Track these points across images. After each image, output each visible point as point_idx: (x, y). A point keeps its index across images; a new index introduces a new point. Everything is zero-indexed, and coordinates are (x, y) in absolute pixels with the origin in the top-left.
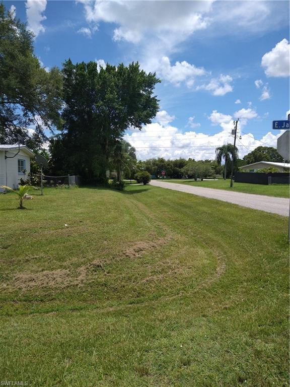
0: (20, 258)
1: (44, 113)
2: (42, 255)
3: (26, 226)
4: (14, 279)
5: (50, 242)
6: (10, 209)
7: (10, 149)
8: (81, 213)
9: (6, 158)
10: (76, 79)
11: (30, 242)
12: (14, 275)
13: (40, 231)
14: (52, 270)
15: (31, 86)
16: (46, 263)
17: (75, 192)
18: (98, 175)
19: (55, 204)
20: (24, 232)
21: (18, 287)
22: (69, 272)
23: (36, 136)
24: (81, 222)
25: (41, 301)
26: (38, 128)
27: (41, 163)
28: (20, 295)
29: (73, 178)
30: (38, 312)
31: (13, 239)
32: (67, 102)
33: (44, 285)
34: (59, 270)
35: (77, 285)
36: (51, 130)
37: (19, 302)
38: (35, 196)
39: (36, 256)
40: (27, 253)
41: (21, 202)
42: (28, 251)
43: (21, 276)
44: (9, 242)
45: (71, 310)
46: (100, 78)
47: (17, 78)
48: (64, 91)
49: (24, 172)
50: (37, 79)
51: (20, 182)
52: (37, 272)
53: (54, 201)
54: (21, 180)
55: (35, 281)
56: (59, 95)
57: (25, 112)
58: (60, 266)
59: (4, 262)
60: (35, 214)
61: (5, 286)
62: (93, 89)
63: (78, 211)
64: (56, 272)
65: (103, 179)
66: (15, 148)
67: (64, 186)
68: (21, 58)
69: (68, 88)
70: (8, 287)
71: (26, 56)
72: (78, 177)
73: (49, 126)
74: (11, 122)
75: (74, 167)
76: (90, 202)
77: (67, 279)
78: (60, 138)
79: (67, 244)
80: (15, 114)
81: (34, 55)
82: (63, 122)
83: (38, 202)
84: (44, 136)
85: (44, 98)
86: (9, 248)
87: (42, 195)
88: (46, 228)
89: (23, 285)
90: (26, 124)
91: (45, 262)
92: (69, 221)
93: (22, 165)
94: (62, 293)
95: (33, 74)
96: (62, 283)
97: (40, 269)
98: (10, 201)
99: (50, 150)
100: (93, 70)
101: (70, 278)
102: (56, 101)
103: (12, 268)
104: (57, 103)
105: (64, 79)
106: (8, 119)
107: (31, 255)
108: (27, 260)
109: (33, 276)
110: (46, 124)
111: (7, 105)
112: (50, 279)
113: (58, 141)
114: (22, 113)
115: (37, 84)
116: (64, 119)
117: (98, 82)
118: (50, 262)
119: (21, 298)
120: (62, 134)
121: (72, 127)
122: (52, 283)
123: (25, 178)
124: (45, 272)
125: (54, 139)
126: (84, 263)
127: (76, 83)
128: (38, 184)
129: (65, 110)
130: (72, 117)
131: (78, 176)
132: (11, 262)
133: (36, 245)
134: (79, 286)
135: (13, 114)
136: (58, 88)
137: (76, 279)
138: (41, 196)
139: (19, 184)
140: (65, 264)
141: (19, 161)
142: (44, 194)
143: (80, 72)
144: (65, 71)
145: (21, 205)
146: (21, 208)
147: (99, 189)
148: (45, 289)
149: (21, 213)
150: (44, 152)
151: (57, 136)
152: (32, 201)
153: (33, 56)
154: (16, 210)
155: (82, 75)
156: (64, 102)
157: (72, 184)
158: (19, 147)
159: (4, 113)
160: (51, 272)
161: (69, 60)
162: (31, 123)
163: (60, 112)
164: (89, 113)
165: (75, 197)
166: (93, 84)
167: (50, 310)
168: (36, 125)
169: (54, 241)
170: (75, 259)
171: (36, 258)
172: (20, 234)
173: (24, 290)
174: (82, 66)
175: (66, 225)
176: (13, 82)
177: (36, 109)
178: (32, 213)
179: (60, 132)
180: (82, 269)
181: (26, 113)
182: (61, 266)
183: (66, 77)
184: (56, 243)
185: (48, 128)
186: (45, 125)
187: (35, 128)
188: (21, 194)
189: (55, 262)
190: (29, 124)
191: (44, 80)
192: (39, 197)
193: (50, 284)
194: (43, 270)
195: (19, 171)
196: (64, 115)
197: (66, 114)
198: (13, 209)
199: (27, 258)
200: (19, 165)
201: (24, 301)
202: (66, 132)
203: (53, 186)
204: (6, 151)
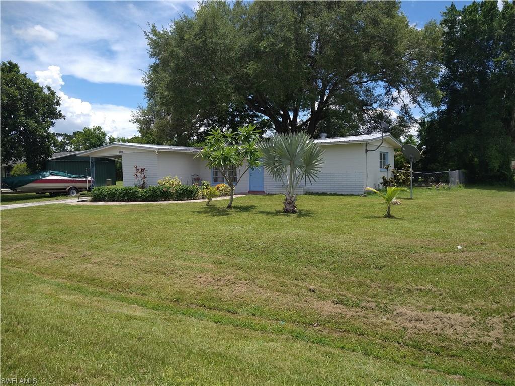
0: (400, 285)
1: (412, 87)
2: (429, 286)
3: (402, 243)
4: (395, 312)
5: (439, 271)
6: (375, 217)
7: (372, 140)
8: (480, 230)
9: (367, 151)
10: (462, 29)
11: (410, 266)
12: (395, 307)
13: (422, 251)
14: (447, 311)
15: (398, 55)
16: (437, 300)
17: (460, 196)
18: (497, 168)
19: (433, 213)
20: (400, 250)
21: (402, 325)
22: (473, 321)
23: (401, 118)
24: (483, 244)
25: (437, 353)
26: (405, 108)
27: (411, 156)
28: (407, 337)
29: (455, 175)
30: (434, 368)
31: (388, 258)
32: (447, 66)
33: (439, 331)
34: (458, 314)
35: (491, 344)
36: (421, 107)
37: (406, 347)
38: (403, 200)
39: (420, 287)
40: (408, 281)
41: (389, 208)
42: (410, 278)
43: (404, 310)
44: (382, 262)
45: (486, 381)
46: (504, 18)
47: (380, 49)
48: (443, 51)
49: (387, 168)
50: (405, 42)
51: (382, 181)
52: (425, 310)
53: (431, 208)
54: (384, 179)
55: (424, 323)
56: (437, 57)
57: (388, 89)
58: (458, 308)
59: (379, 287)
60: (409, 225)
61: (384, 319)
62: (491, 37)
63: (473, 226)
64: (454, 317)
65: (504, 174)
66: (378, 138)
67: (441, 185)
68: (386, 20)
69: (448, 45)
70: (388, 322)
71: (392, 17)
72: (463, 173)
73: (419, 104)
74: (371, 105)
75: (456, 158)
76: (488, 211)
77: (472, 330)
78: (435, 117)
79: (465, 277)
80: (376, 94)
81: (402, 13)
82: (440, 94)
83: (408, 209)
84: (411, 118)
85: (414, 66)
86: (383, 269)
87: (411, 198)
88: (429, 249)
89: (409, 325)
90: (388, 105)
91: (434, 297)
92: (464, 241)
93: (384, 159)
94: (466, 350)
95: (400, 38)
96: (465, 334)
97: (430, 307)
98: (372, 205)
99: (420, 135)
100: (491, 9)
101: (477, 330)
102: (431, 68)
103: (391, 297)
104: (433, 69)
105: (444, 33)
106: (367, 102)
107: (413, 285)
108: (409, 291)
109: (421, 314)
110: (415, 101)
111: (365, 84)
112: (445, 324)
113: (431, 123)
114: (383, 92)
115: (405, 50)
116: (441, 90)
117: (500, 25)
118: (442, 298)
119: (408, 341)
120: (437, 112)
121: (454, 99)
122: (449, 331)
123: (389, 176)
124: (437, 313)
125: (426, 120)
126: (498, 312)
127: (462, 35)
128: (404, 183)
129: (444, 77)
130: (454, 85)
131: (463, 170)
132: (388, 289)
133: (418, 271)
134: (493, 347)
135: (373, 95)
136: (434, 49)
137: (486, 333)
138: (410, 200)
139: (381, 184)
140: (465, 306)
141: (381, 154)
142: (414, 196)
143: (468, 17)
144: (445, 22)
145: (388, 213)
146: (389, 216)
147: (499, 191)
148: (441, 337)
149: (389, 223)
150: (411, 139)
151: (430, 115)
152: (400, 207)
153: (400, 14)
154: (383, 218)
155: (473, 21)
156: (442, 66)
157: (454, 183)
158: (383, 136)
159: (362, 96)
160: (447, 315)
161: (452, 5)
162: (395, 103)
163: (436, 81)
164: (482, 75)
165: (463, 204)
166: (491, 29)
167: (453, 370)
168: (402, 104)
169: (444, 269)
170: (480, 303)
171: (421, 290)
172: (395, 253)
173: (410, 331)
174: (473, 8)
175: (459, 247)
176: (376, 54)
177: (403, 83)
178: (406, 224)
179: (435, 109)
180: (495, 320)
181: (389, 91)
182: (460, 309)
183: (446, 29)
184: (447, 273)
185: (418, 106)
186: (413, 103)
187: (400, 108)
188: (389, 198)
189: (450, 300)
190: (392, 105)
191: (416, 42)
192: (408, 202)
193: (447, 332)
194: (433, 309)
195: (381, 167)
196: (441, 84)
197: (446, 83)
198: (379, 217)
199: (408, 287)
200: (381, 159)
201: (413, 347)
202: (443, 107)
203: (423, 185)
204: (367, 143)
